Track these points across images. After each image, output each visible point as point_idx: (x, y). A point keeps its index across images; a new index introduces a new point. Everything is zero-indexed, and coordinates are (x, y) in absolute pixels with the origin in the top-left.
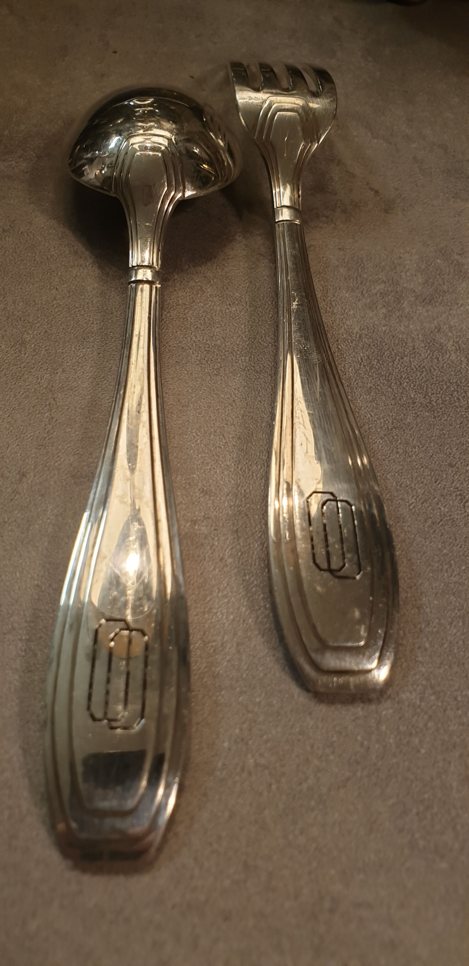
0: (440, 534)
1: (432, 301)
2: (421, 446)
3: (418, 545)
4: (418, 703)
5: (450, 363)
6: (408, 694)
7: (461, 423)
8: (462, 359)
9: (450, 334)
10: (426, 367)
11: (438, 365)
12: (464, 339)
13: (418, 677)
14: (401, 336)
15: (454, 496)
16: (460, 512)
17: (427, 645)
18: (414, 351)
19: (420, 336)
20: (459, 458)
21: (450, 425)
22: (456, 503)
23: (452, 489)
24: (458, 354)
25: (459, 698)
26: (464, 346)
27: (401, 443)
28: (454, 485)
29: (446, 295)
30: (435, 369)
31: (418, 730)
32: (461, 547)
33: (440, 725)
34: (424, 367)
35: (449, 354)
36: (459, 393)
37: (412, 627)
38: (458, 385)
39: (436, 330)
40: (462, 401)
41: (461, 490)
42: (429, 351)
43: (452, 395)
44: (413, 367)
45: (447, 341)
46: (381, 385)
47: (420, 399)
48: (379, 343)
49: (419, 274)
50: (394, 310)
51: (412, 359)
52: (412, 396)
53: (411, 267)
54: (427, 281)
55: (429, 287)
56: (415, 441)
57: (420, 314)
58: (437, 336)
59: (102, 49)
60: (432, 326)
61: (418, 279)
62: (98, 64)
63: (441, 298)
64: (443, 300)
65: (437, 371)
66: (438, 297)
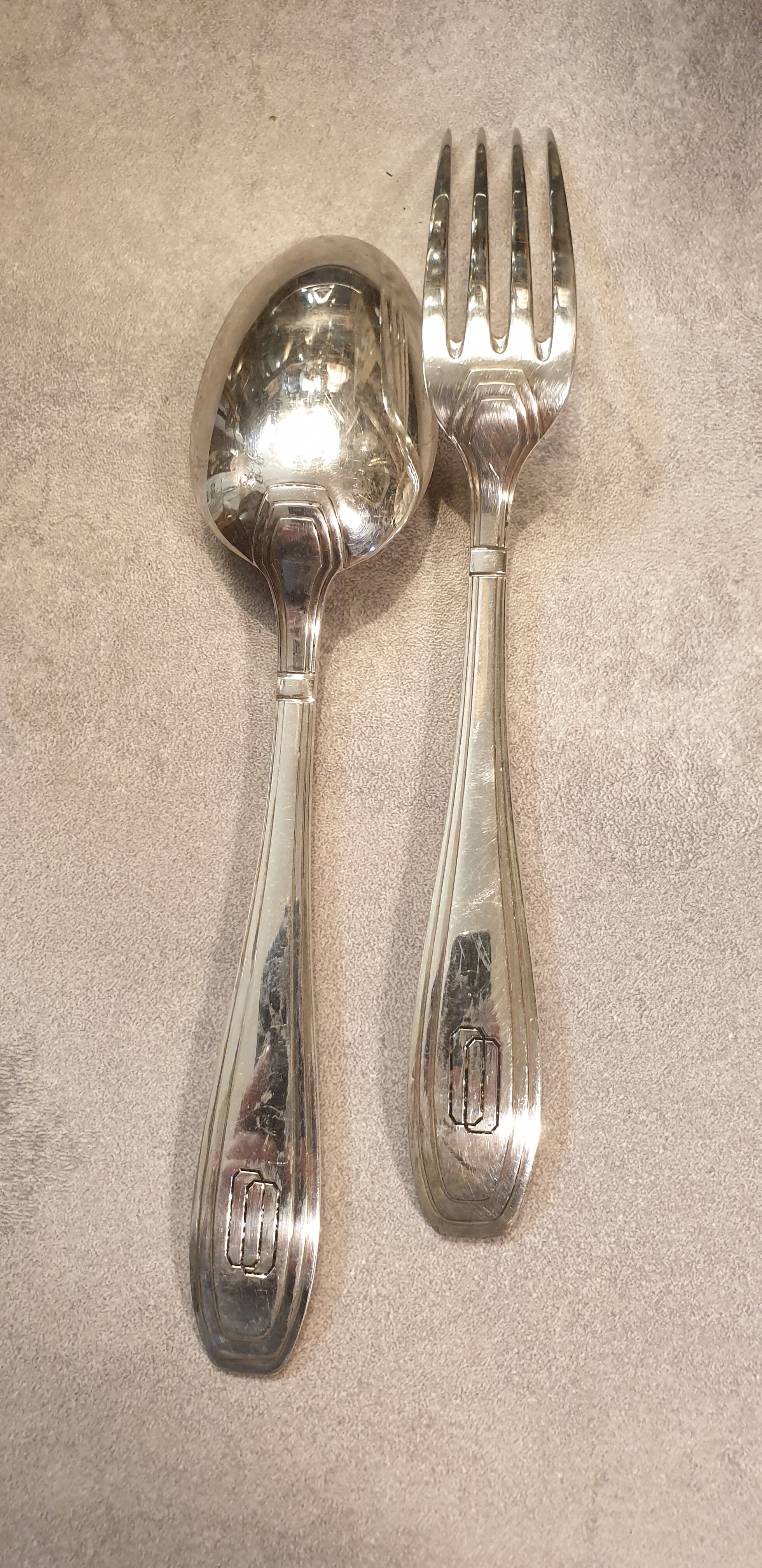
0: (605, 1052)
1: (675, 679)
2: (608, 927)
3: (577, 1066)
4: (540, 1247)
5: (673, 793)
6: (532, 1237)
7: (666, 892)
8: (692, 786)
9: (685, 742)
10: (640, 800)
11: (656, 797)
12: (702, 750)
13: (545, 1220)
14: (617, 746)
15: (633, 1000)
16: (634, 1023)
17: (562, 1186)
18: (630, 772)
19: (643, 746)
20: (651, 947)
21: (651, 895)
22: (633, 1011)
23: (632, 991)
24: (688, 777)
25: (582, 1246)
26: (700, 763)
27: (585, 921)
28: (636, 985)
29: (697, 666)
30: (651, 804)
31: (534, 1274)
32: (625, 1070)
33: (556, 1271)
34: (638, 799)
35: (675, 777)
36: (674, 845)
37: (551, 1164)
38: (675, 831)
39: (668, 735)
40: (675, 857)
41: (643, 993)
42: (650, 772)
43: (663, 847)
44: (623, 799)
45: (678, 753)
46: (577, 829)
47: (622, 854)
48: (586, 758)
49: (667, 626)
50: (617, 698)
51: (624, 787)
52: (613, 848)
53: (658, 612)
54: (676, 639)
55: (676, 652)
56: (603, 919)
57: (652, 704)
58: (667, 745)
59: (253, 112)
60: (665, 725)
61: (663, 637)
62: (246, 155)
63: (688, 674)
64: (689, 677)
65: (653, 806)
66: (684, 671)
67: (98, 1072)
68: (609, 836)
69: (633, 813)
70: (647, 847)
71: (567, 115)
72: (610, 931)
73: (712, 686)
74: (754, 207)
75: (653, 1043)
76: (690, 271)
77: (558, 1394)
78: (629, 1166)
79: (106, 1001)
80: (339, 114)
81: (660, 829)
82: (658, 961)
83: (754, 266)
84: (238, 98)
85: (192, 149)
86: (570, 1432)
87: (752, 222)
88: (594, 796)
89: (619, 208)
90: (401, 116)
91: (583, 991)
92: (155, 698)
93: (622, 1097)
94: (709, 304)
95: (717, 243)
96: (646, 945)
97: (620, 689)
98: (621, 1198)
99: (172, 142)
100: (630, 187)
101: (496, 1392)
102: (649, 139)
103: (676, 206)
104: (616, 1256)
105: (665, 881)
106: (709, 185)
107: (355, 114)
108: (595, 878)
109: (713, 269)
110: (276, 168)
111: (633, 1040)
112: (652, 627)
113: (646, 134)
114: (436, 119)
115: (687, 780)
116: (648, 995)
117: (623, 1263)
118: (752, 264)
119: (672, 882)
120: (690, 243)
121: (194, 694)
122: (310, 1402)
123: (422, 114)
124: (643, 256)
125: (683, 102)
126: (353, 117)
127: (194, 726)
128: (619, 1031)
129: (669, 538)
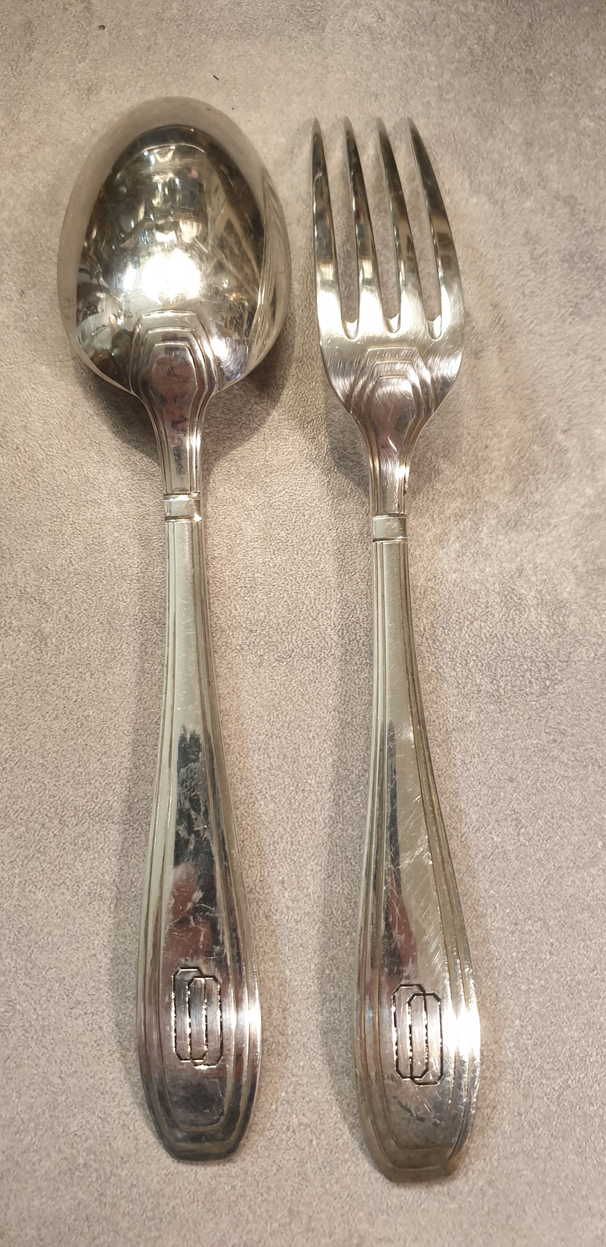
0: (489, 871)
1: (518, 523)
2: (481, 754)
5: (527, 626)
7: (530, 718)
8: (543, 619)
9: (533, 579)
10: (498, 635)
11: (512, 632)
12: (549, 585)
14: (473, 588)
15: (509, 820)
16: (513, 842)
18: (487, 610)
19: (496, 585)
20: (521, 769)
21: (517, 722)
22: (511, 830)
23: (508, 811)
24: (539, 611)
26: (548, 597)
27: (460, 751)
28: (511, 806)
29: (537, 509)
30: (508, 638)
32: (508, 886)
34: (496, 636)
35: (528, 612)
36: (533, 674)
38: (533, 661)
39: (518, 574)
40: (535, 685)
41: (518, 813)
42: (504, 609)
43: (523, 677)
44: (483, 636)
45: (528, 590)
46: (444, 667)
47: (486, 686)
48: (446, 601)
49: (507, 475)
50: (469, 544)
51: (483, 624)
52: (478, 681)
53: (498, 463)
54: (516, 487)
55: (517, 498)
56: (476, 747)
57: (501, 547)
58: (517, 583)
59: (83, 22)
60: (514, 566)
61: (504, 485)
62: (80, 62)
63: (530, 517)
64: (532, 520)
65: (511, 640)
66: (526, 515)
67: (8, 941)
68: (473, 670)
69: (494, 648)
70: (508, 678)
71: (374, 20)
72: (483, 759)
73: (552, 527)
74: (547, 98)
75: (531, 858)
76: (496, 156)
77: (476, 1196)
78: (521, 974)
79: (10, 872)
80: (164, 23)
81: (519, 660)
82: (529, 782)
83: (552, 150)
84: (67, 9)
85: (27, 57)
86: (491, 1231)
87: (546, 112)
88: (457, 635)
89: (428, 103)
90: (222, 23)
91: (463, 817)
92: (33, 575)
93: (508, 911)
94: (516, 186)
95: (518, 131)
96: (516, 768)
97: (471, 535)
98: (516, 1004)
99: (7, 51)
100: (436, 83)
101: (419, 1202)
102: (449, 40)
103: (479, 99)
104: (516, 1059)
105: (527, 707)
106: (506, 80)
107: (179, 22)
108: (464, 711)
109: (516, 154)
110: (108, 74)
111: (513, 857)
112: (493, 477)
113: (446, 36)
114: (255, 26)
115: (539, 614)
116: (523, 814)
117: (524, 1065)
118: (550, 149)
119: (534, 707)
120: (494, 132)
121: (71, 569)
122: (244, 1238)
123: (241, 22)
124: (454, 145)
125: (476, 6)
126: (178, 26)
127: (73, 599)
128: (500, 850)
129: (501, 396)
